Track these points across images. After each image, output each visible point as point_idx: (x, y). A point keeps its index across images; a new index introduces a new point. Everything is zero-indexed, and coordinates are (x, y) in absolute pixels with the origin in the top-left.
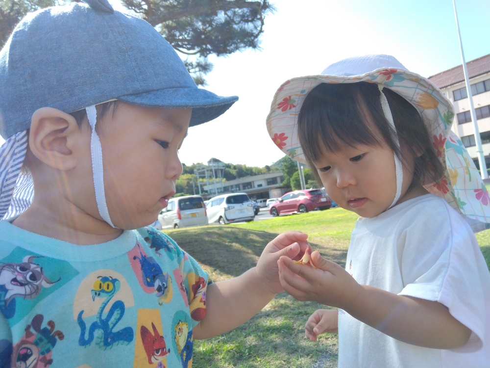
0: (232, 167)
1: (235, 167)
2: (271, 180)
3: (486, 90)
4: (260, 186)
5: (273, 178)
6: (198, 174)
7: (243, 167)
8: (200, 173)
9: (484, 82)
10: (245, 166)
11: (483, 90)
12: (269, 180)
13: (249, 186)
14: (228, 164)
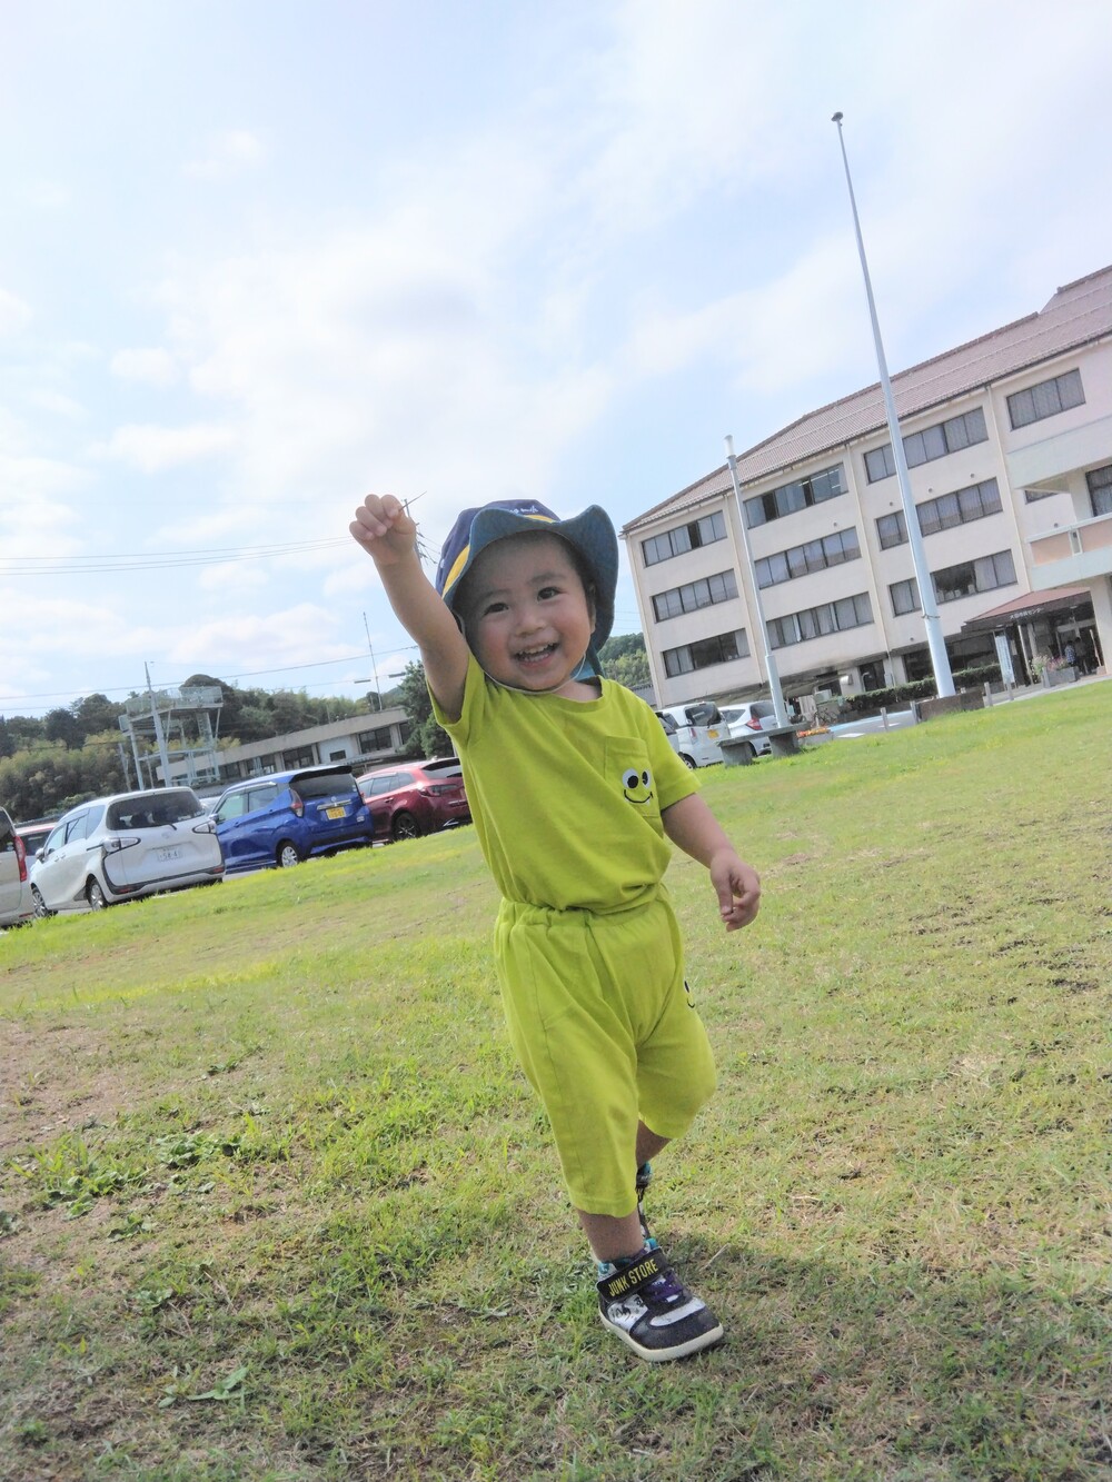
0: (263, 704)
1: (271, 703)
2: (372, 737)
3: (948, 451)
4: (339, 755)
5: (376, 731)
6: (130, 727)
7: (299, 701)
8: (137, 726)
9: (942, 425)
10: (303, 697)
11: (942, 451)
12: (364, 738)
13: (304, 760)
14: (251, 693)
